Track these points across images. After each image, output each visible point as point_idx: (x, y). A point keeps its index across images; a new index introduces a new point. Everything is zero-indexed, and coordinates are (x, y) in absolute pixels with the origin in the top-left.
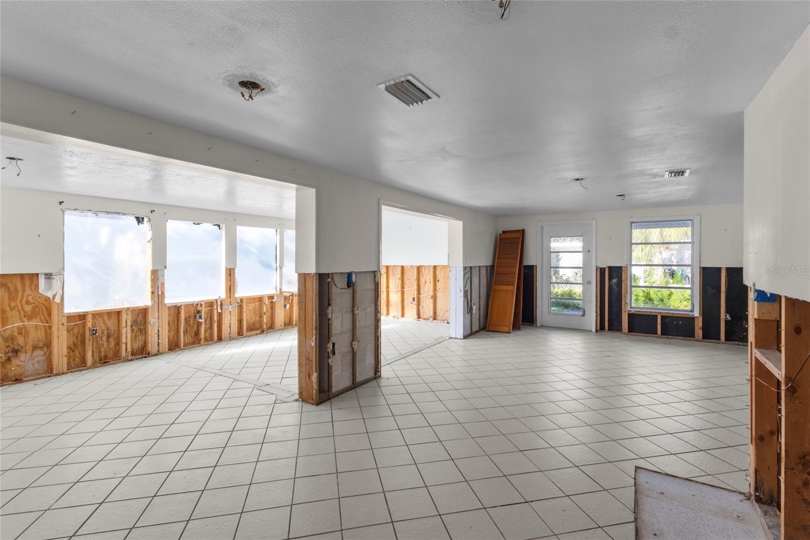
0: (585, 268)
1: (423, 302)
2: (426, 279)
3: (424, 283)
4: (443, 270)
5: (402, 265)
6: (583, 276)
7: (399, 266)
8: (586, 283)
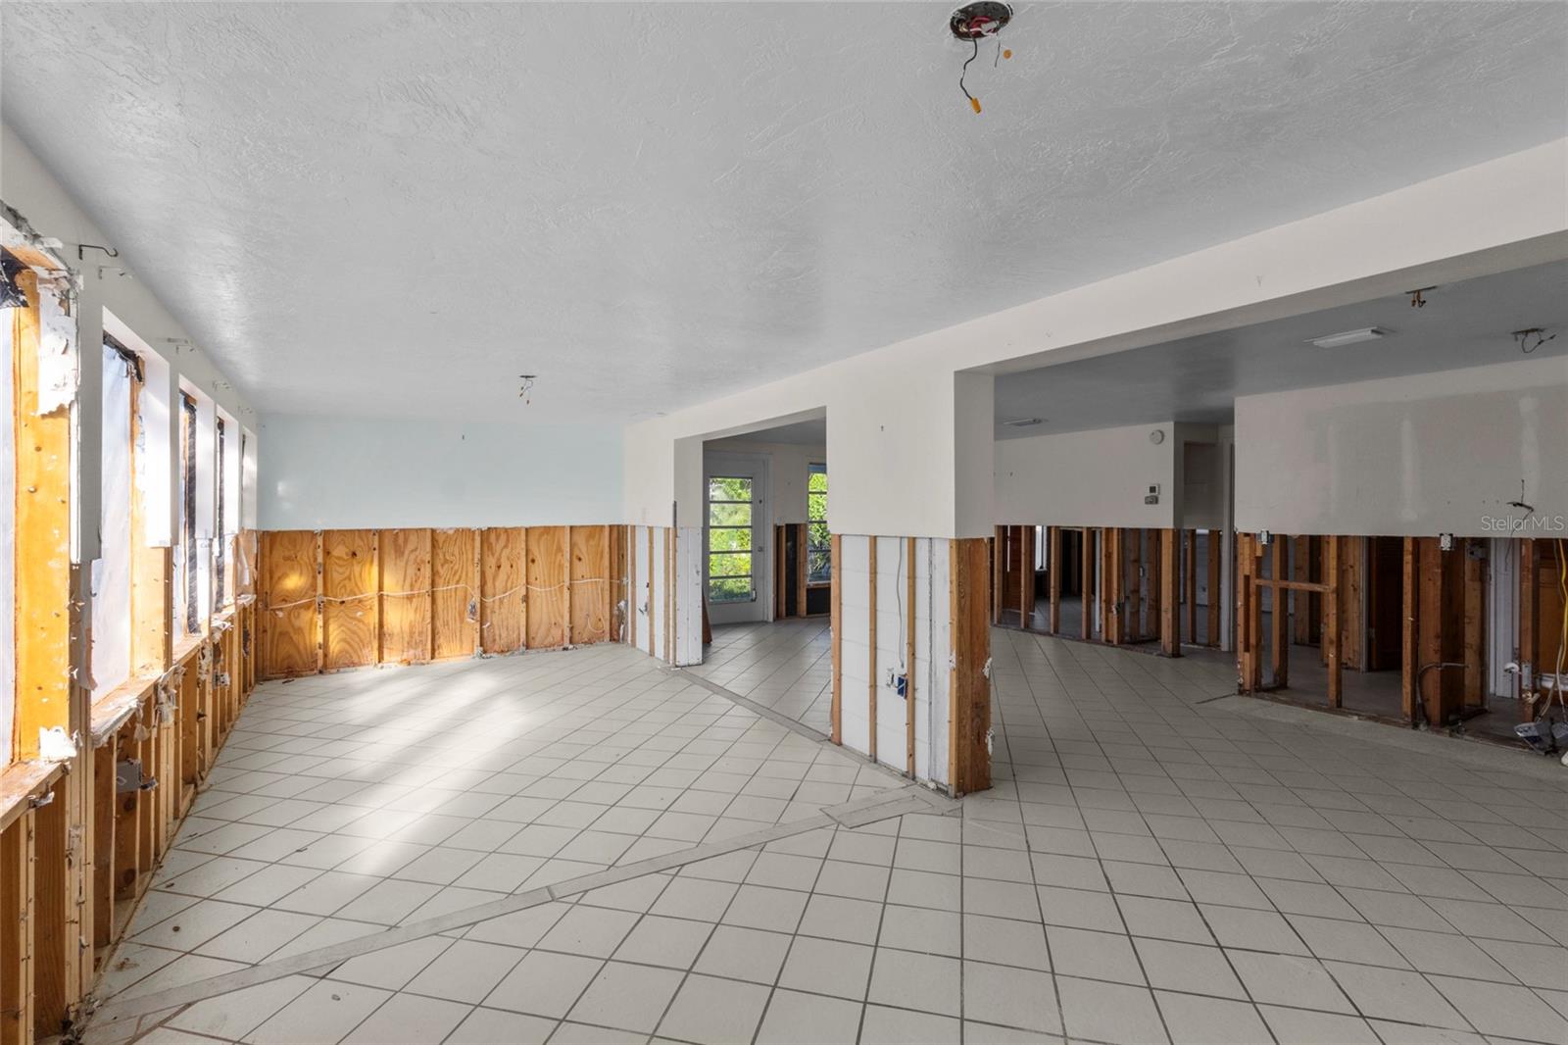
0: (756, 526)
1: (493, 612)
2: (499, 559)
3: (494, 568)
4: (544, 538)
5: (434, 526)
6: (754, 541)
7: (425, 529)
8: (757, 551)
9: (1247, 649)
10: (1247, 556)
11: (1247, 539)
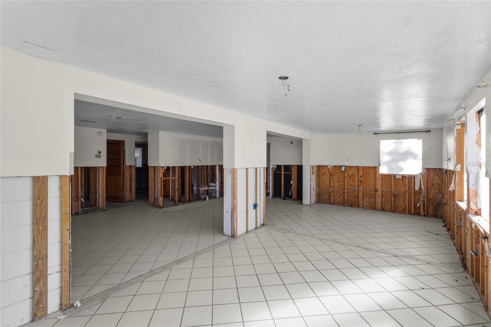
9: (161, 197)
10: (161, 172)
11: (161, 168)
